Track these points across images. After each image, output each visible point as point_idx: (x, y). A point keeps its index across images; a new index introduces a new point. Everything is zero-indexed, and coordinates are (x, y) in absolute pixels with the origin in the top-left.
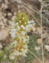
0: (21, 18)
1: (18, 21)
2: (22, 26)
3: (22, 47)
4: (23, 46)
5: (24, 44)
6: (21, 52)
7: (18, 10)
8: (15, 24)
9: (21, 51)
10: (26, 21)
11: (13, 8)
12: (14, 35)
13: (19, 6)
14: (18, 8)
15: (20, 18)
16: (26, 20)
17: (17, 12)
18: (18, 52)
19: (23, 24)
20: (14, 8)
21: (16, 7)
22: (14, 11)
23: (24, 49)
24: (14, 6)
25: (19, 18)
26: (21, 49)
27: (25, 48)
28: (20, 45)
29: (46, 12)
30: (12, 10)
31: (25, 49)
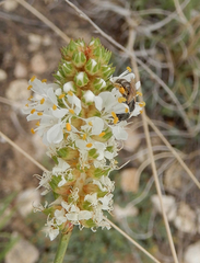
0: (83, 60)
1: (71, 75)
2: (89, 96)
3: (89, 188)
4: (95, 182)
5: (98, 172)
6: (89, 209)
7: (31, 55)
8: (58, 91)
9: (88, 203)
10: (105, 75)
11: (9, 48)
12: (58, 136)
13: (35, 39)
14: (32, 48)
15: (79, 65)
16: (104, 69)
17: (28, 63)
18: (74, 208)
19: (92, 85)
20: (16, 49)
21: (23, 42)
22: (15, 60)
23: (99, 196)
24: (14, 40)
25: (74, 62)
26: (87, 197)
27: (104, 190)
28: (82, 181)
29: (149, 56)
30: (8, 57)
31: (101, 195)
